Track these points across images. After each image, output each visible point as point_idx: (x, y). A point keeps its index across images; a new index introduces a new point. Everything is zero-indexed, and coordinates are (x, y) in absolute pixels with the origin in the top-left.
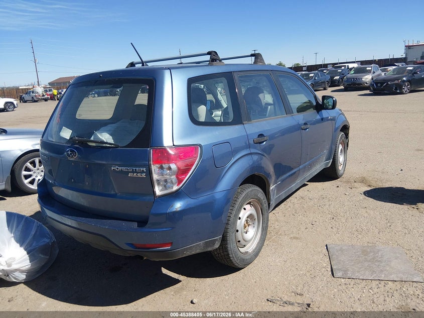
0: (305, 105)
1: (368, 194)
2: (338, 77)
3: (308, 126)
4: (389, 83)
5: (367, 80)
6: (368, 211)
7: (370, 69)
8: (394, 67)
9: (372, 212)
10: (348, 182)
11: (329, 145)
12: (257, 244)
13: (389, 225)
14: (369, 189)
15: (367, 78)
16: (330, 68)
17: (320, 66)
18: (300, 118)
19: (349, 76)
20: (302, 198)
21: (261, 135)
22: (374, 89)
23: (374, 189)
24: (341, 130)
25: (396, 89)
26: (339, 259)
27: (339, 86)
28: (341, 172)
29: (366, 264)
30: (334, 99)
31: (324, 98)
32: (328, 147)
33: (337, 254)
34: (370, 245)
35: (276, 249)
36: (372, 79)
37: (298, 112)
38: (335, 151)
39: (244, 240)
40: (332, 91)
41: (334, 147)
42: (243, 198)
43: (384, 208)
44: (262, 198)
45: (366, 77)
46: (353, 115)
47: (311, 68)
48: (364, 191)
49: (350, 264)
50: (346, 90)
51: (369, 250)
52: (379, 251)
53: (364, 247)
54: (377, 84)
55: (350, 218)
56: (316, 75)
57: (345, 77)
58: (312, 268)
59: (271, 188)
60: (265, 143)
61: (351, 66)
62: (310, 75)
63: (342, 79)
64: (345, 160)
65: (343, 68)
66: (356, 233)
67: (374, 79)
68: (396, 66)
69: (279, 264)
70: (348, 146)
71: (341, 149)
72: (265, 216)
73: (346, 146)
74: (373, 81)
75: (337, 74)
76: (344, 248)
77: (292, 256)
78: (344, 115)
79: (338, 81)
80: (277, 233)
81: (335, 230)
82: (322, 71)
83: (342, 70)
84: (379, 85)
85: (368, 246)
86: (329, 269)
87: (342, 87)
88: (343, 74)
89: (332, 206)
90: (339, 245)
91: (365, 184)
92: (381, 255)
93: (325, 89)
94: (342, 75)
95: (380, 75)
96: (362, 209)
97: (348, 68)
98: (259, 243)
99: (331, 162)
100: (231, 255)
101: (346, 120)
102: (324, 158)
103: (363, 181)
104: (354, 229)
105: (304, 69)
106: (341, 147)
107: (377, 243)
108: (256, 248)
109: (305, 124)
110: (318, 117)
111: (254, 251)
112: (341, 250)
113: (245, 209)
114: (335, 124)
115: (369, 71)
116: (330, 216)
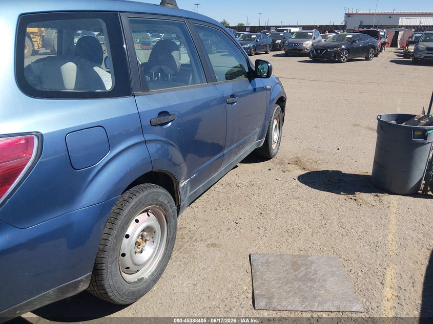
0: (236, 70)
1: (302, 179)
2: (280, 41)
3: (236, 99)
4: (329, 50)
5: (308, 46)
6: (301, 202)
7: (311, 34)
8: (334, 34)
9: (305, 205)
10: (281, 163)
11: (262, 123)
12: (158, 264)
13: (324, 222)
14: (303, 172)
15: (308, 44)
16: (272, 30)
17: (264, 28)
18: (229, 87)
19: (290, 40)
20: (229, 185)
21: (163, 113)
22: (314, 56)
23: (309, 173)
24: (277, 103)
25: (335, 57)
26: (264, 277)
27: (280, 50)
28: (275, 151)
29: (296, 285)
30: (269, 65)
31: (258, 62)
32: (260, 124)
33: (262, 269)
34: (302, 253)
35: (185, 264)
36: (313, 45)
37: (227, 79)
38: (269, 128)
39: (135, 265)
40: (273, 56)
41: (267, 123)
42: (132, 207)
43: (319, 199)
44: (166, 202)
45: (307, 42)
46: (292, 83)
47: (254, 29)
48: (298, 175)
49: (276, 286)
50: (286, 55)
51: (300, 262)
52: (312, 263)
53: (294, 256)
54: (316, 50)
55: (280, 213)
56: (258, 37)
57: (287, 42)
58: (229, 293)
59: (182, 185)
60: (170, 124)
61: (293, 30)
62: (253, 36)
63: (283, 43)
64: (280, 138)
65: (285, 31)
66: (286, 235)
67: (314, 45)
68: (336, 33)
69: (186, 290)
70: (283, 121)
71: (276, 125)
72: (172, 224)
73: (281, 120)
74: (314, 48)
75: (279, 37)
76: (271, 260)
77: (206, 276)
78: (281, 85)
79: (280, 45)
80: (191, 238)
81: (262, 229)
82: (265, 33)
83: (284, 33)
84: (319, 52)
85: (299, 256)
86: (250, 296)
87: (283, 52)
88: (285, 38)
89: (261, 196)
90: (265, 255)
91: (300, 166)
92: (315, 270)
93: (266, 53)
94: (283, 38)
95: (320, 41)
96: (295, 200)
97: (290, 32)
98: (161, 261)
99: (264, 141)
100: (110, 294)
101: (284, 91)
102: (256, 137)
103: (297, 162)
104: (284, 229)
105: (248, 29)
106: (275, 123)
107: (310, 250)
108: (156, 270)
109: (232, 96)
110: (250, 87)
111: (152, 275)
112: (267, 263)
113: (137, 221)
114: (271, 94)
115: (310, 37)
116: (258, 210)
